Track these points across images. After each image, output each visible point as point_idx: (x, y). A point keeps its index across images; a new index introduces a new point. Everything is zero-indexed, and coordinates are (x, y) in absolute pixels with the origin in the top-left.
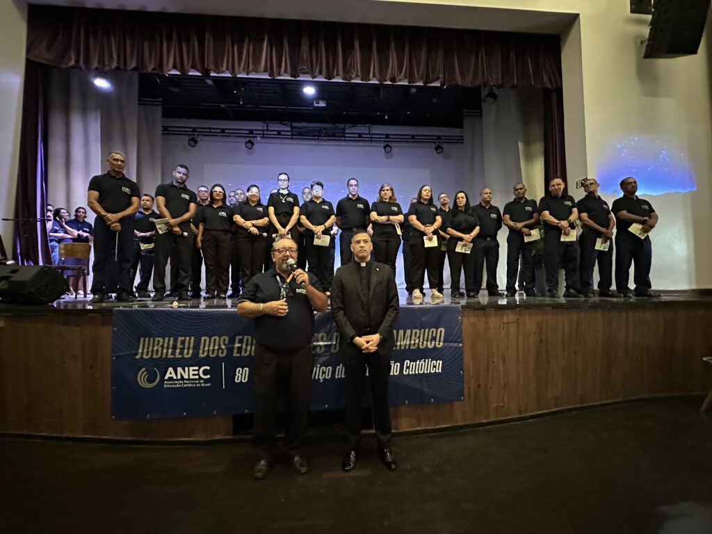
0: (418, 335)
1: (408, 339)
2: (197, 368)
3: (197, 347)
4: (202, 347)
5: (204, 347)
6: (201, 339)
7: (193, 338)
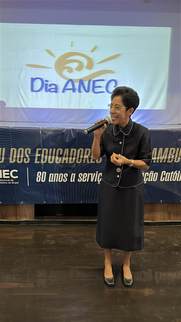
0: (174, 152)
1: (166, 155)
3: (7, 155)
5: (13, 156)
6: (10, 150)
7: (4, 149)
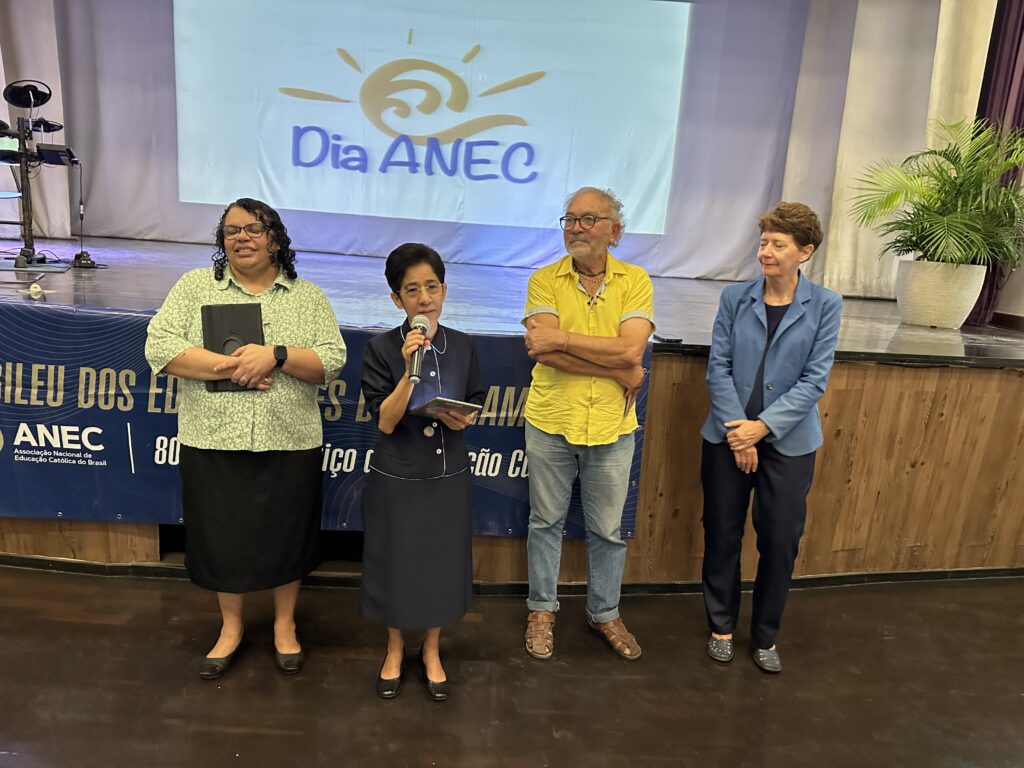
2: (76, 429)
3: (71, 387)
4: (82, 387)
5: (87, 389)
6: (79, 372)
7: (62, 369)
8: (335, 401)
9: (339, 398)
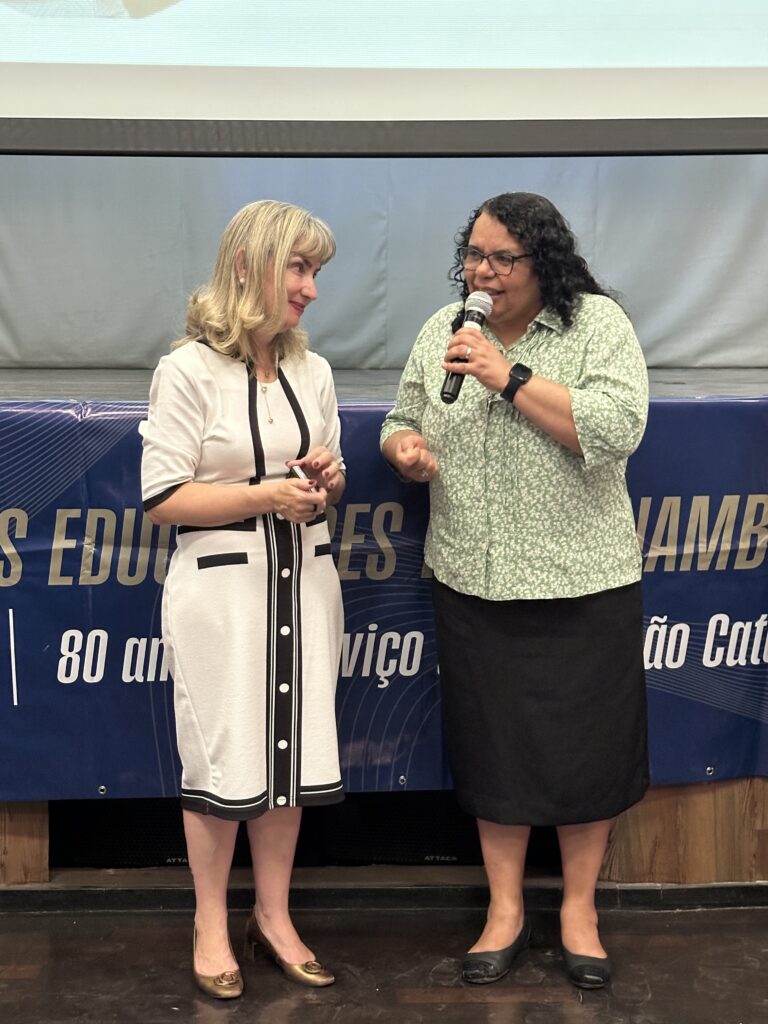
1: (728, 535)
8: (384, 543)
9: (391, 536)
